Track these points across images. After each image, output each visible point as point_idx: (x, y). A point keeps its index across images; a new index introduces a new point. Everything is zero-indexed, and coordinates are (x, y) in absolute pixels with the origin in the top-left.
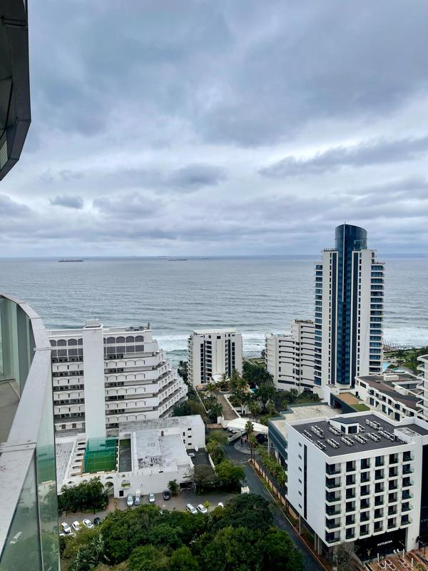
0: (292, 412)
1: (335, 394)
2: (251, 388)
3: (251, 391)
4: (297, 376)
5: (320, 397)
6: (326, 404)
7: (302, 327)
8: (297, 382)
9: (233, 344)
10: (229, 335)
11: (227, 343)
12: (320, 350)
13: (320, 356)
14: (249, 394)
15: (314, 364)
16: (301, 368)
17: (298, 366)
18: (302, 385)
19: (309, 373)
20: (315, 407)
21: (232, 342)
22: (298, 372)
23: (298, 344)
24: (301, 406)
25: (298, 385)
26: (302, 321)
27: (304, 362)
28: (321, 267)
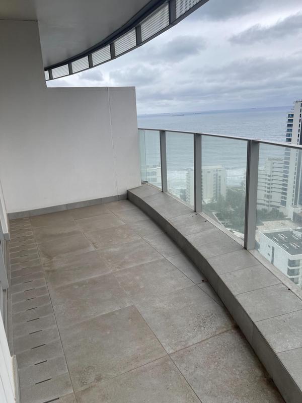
0: (263, 225)
1: (297, 212)
2: (232, 208)
3: (233, 210)
4: (268, 200)
5: (284, 214)
6: (289, 219)
7: (274, 163)
8: (267, 204)
9: (220, 177)
10: (217, 171)
11: (215, 176)
12: (287, 181)
13: (287, 185)
14: (231, 211)
15: (281, 191)
16: (271, 194)
17: (268, 192)
18: (271, 206)
19: (277, 197)
20: (281, 221)
21: (219, 175)
22: (268, 197)
23: (269, 176)
24: (270, 221)
25: (268, 206)
26: (273, 159)
27: (273, 190)
28: (293, 115)
